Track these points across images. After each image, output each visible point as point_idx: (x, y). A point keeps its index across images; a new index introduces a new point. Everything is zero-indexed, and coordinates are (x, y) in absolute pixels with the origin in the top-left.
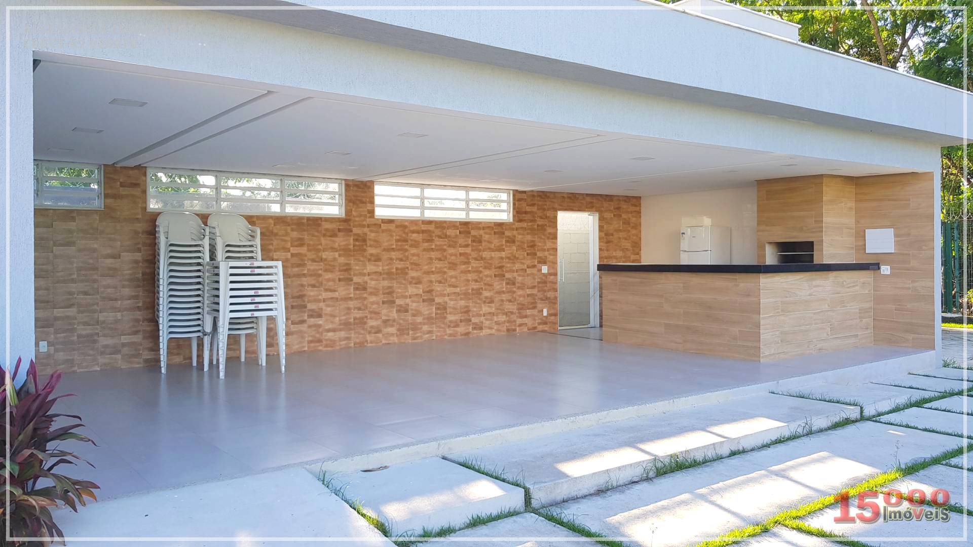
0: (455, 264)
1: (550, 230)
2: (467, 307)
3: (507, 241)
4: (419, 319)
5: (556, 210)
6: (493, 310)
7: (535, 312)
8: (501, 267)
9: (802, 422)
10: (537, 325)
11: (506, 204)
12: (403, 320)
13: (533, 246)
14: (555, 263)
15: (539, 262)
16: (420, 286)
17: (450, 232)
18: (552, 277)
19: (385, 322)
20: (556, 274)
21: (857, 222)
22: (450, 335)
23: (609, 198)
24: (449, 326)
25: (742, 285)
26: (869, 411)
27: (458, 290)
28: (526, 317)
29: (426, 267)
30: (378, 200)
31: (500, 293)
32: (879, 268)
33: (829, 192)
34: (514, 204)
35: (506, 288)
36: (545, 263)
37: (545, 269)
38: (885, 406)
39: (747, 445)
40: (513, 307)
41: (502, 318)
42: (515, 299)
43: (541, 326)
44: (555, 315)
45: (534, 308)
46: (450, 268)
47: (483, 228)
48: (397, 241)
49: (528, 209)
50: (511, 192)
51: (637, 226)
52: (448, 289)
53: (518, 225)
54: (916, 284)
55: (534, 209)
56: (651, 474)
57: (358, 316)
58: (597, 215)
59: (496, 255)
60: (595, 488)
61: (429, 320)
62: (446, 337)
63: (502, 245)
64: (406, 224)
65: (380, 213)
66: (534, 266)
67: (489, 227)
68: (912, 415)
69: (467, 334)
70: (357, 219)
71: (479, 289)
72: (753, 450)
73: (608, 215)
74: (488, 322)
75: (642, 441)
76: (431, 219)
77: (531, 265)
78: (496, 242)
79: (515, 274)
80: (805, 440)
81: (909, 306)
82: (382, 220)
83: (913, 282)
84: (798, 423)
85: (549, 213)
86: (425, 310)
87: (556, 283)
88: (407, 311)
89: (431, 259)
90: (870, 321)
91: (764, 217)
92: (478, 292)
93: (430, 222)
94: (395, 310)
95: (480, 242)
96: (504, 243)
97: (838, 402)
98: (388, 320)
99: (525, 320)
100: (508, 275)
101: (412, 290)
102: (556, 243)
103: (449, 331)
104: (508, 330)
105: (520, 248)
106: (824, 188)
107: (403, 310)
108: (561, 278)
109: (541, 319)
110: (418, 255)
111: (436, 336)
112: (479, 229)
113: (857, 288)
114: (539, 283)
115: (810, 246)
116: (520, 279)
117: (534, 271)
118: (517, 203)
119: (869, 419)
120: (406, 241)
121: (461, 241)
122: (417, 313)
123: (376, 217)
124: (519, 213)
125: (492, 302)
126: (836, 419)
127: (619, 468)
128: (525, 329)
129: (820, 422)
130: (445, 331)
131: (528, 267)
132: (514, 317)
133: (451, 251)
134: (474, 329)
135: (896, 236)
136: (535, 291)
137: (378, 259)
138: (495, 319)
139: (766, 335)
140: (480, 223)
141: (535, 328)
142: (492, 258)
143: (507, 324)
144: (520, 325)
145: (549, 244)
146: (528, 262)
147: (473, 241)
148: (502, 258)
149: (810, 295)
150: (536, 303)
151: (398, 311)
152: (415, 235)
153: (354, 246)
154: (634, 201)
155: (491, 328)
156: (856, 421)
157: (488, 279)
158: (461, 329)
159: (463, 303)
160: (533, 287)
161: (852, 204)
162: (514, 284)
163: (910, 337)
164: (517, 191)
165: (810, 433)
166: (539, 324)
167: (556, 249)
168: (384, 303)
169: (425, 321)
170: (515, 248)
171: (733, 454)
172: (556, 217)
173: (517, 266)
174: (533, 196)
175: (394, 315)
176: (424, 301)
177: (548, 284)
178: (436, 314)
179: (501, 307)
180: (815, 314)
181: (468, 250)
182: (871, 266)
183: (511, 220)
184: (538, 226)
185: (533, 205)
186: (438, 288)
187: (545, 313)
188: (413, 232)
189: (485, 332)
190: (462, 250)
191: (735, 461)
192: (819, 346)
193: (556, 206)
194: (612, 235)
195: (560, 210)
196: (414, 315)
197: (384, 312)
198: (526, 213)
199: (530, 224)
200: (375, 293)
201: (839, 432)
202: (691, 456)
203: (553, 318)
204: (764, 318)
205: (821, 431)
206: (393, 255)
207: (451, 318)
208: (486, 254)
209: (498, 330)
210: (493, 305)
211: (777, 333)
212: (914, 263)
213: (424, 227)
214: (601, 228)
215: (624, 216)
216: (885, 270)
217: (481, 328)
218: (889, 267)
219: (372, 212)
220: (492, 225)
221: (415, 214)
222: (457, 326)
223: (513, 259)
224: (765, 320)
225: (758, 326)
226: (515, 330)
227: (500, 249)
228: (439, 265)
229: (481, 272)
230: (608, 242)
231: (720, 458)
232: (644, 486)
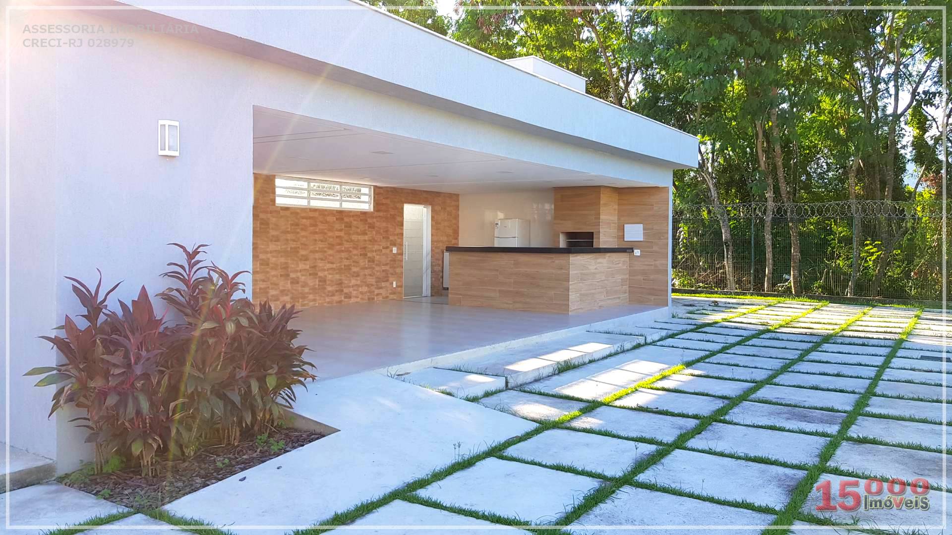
0: (333, 245)
1: (399, 219)
2: (340, 280)
3: (369, 227)
4: (306, 290)
5: (403, 203)
6: (359, 282)
7: (387, 284)
8: (365, 248)
9: (619, 345)
10: (388, 295)
11: (368, 197)
12: (296, 290)
13: (387, 231)
14: (401, 245)
15: (391, 244)
16: (308, 262)
17: (330, 219)
18: (400, 256)
19: (282, 291)
20: (402, 254)
21: (619, 219)
22: (329, 303)
23: (438, 194)
24: (328, 296)
25: (557, 262)
26: (649, 340)
27: (334, 266)
28: (381, 288)
29: (312, 247)
30: (278, 191)
31: (364, 268)
32: (633, 251)
33: (604, 198)
34: (374, 197)
35: (368, 265)
36: (395, 245)
37: (395, 250)
38: (656, 337)
39: (596, 357)
40: (371, 280)
41: (365, 289)
42: (374, 274)
43: (392, 296)
44: (401, 286)
45: (387, 281)
46: (329, 248)
47: (353, 216)
48: (292, 225)
49: (384, 201)
50: (372, 187)
51: (457, 217)
52: (328, 265)
53: (377, 214)
54: (657, 262)
55: (388, 201)
56: (557, 372)
57: (262, 286)
58: (430, 207)
59: (361, 238)
60: (533, 379)
61: (314, 290)
62: (325, 304)
63: (365, 230)
64: (298, 211)
65: (279, 201)
66: (387, 248)
67: (356, 215)
68: (670, 341)
69: (340, 302)
70: (263, 206)
71: (349, 265)
72: (598, 360)
73: (438, 208)
74: (355, 292)
75: (540, 355)
76: (316, 208)
77: (385, 246)
78: (362, 227)
79: (374, 254)
80: (621, 355)
81: (652, 277)
82: (281, 207)
83: (655, 260)
84: (618, 345)
85: (398, 205)
86: (311, 282)
87: (402, 261)
88: (298, 283)
89: (316, 240)
90: (626, 287)
91: (559, 214)
92: (348, 268)
93: (315, 210)
94: (289, 282)
95: (350, 227)
96: (367, 228)
97: (631, 335)
98: (284, 290)
99: (381, 291)
100: (369, 255)
101: (301, 266)
102: (402, 229)
103: (328, 300)
104: (369, 299)
105: (378, 232)
106: (601, 195)
107: (295, 282)
108: (406, 257)
109: (391, 290)
110: (306, 237)
111: (319, 304)
112: (350, 216)
113: (620, 265)
114: (391, 261)
115: (590, 235)
116: (377, 258)
117: (388, 251)
118: (376, 197)
119: (650, 344)
120: (297, 225)
121: (337, 226)
122: (305, 285)
123: (277, 205)
124: (377, 204)
125: (358, 276)
126: (634, 344)
127: (543, 367)
128: (381, 298)
129: (628, 346)
130: (325, 300)
131: (383, 248)
132: (373, 288)
133: (330, 234)
134: (345, 297)
135: (644, 229)
136: (387, 268)
137: (278, 240)
138: (360, 289)
139: (573, 296)
140: (351, 212)
141: (387, 297)
142: (358, 241)
143: (368, 294)
144: (378, 295)
145: (398, 231)
146: (384, 244)
147: (346, 227)
148: (365, 241)
149: (596, 269)
150: (388, 277)
151: (292, 283)
152: (304, 220)
153: (260, 228)
154: (454, 197)
155: (357, 297)
156: (643, 346)
157: (356, 257)
158: (336, 298)
159: (337, 277)
160: (387, 264)
161: (616, 207)
162: (373, 261)
163: (653, 298)
164: (376, 186)
165: (623, 352)
166: (391, 294)
167: (403, 234)
168: (281, 276)
169: (311, 291)
170: (374, 233)
171: (591, 362)
172: (403, 209)
173: (376, 247)
174: (388, 191)
175: (289, 286)
176: (310, 274)
177: (396, 261)
178: (319, 285)
179: (364, 280)
180: (598, 282)
181: (342, 234)
182: (627, 250)
183: (372, 210)
184: (391, 215)
185: (387, 198)
186: (320, 264)
187: (394, 286)
188: (303, 218)
189: (353, 300)
190: (337, 234)
191: (593, 365)
192: (600, 304)
193: (403, 199)
194: (440, 224)
195: (406, 203)
196: (303, 286)
197: (282, 283)
198: (383, 204)
199: (385, 213)
200: (275, 268)
201: (637, 351)
202: (573, 362)
203: (399, 289)
204: (571, 285)
205: (628, 350)
206: (289, 236)
207: (329, 288)
208: (354, 237)
209: (362, 299)
210: (359, 278)
211: (578, 295)
212: (655, 248)
213: (311, 214)
214: (433, 218)
215: (448, 209)
216: (637, 252)
217: (350, 297)
218: (639, 251)
219: (274, 201)
220: (359, 213)
221: (303, 203)
222: (333, 295)
223: (373, 241)
224: (573, 285)
225: (568, 290)
226: (373, 299)
227: (364, 233)
228: (320, 245)
229: (325, 252)
230: (437, 229)
231: (584, 364)
232: (556, 377)
